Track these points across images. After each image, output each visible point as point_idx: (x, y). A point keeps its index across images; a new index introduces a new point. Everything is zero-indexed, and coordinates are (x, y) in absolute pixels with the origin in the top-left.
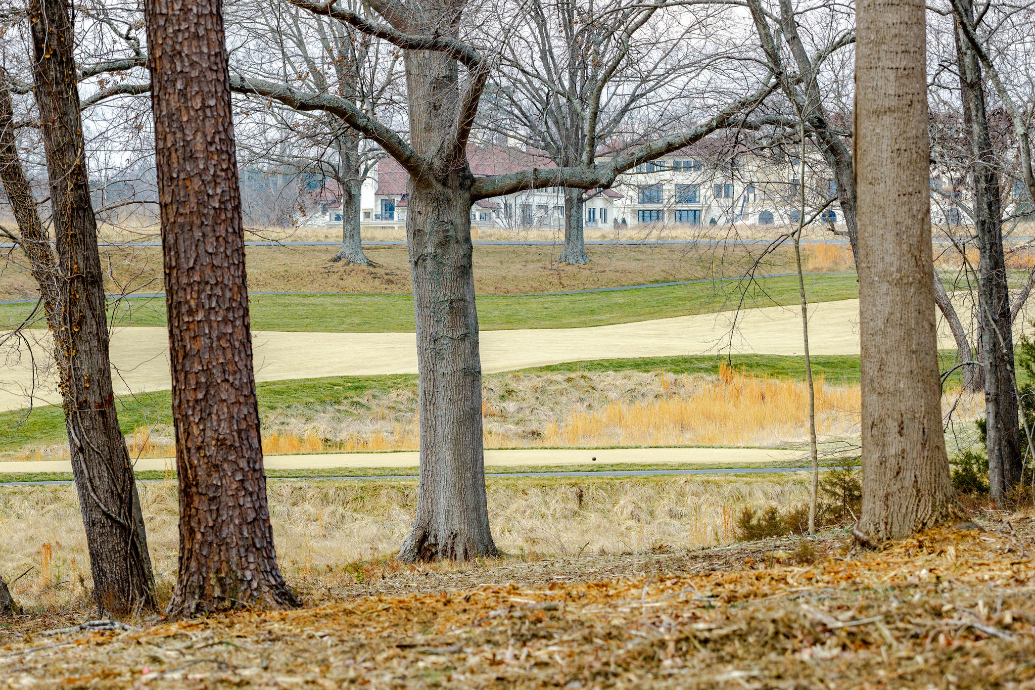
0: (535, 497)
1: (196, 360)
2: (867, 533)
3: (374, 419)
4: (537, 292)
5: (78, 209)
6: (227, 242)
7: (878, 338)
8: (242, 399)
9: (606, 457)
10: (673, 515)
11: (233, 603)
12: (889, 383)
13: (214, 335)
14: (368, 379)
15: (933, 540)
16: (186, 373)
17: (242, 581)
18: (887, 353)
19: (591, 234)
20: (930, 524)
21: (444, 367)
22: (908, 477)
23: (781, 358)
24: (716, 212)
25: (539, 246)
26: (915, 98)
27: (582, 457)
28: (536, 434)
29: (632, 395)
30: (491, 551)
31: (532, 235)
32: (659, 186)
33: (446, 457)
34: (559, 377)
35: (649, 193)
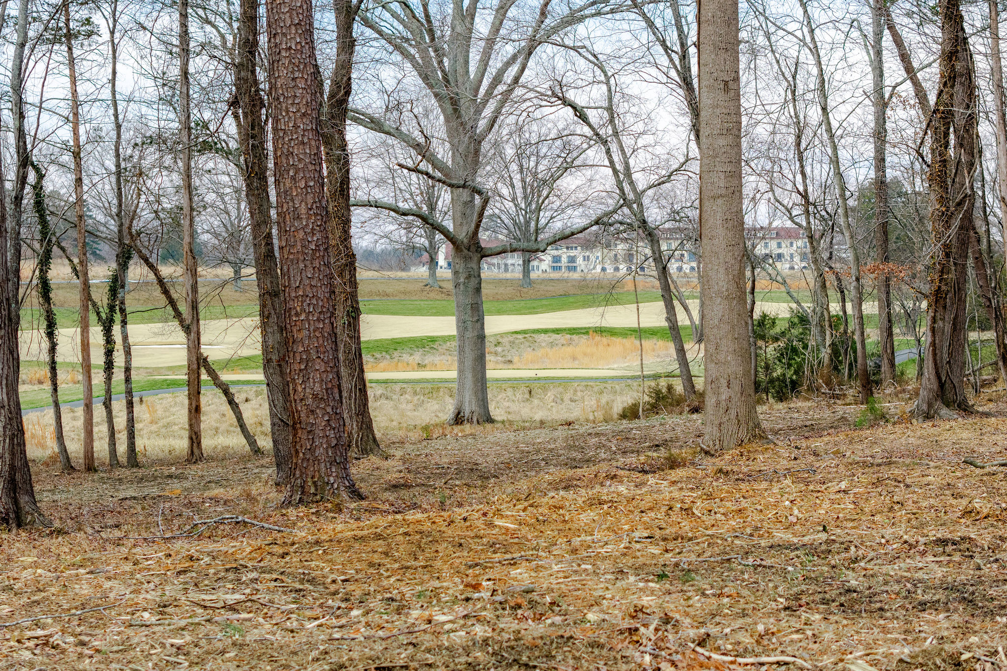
0: (510, 392)
1: (301, 345)
2: (709, 446)
3: (441, 355)
4: (511, 299)
5: (268, 256)
6: (320, 271)
7: (715, 330)
8: (329, 369)
9: (542, 374)
10: (572, 400)
11: (322, 498)
12: (721, 357)
13: (312, 329)
14: (437, 337)
15: (749, 452)
16: (294, 353)
17: (328, 483)
18: (720, 339)
19: (533, 275)
20: (746, 441)
21: (469, 334)
22: (733, 413)
23: (615, 328)
24: (583, 267)
25: (512, 280)
26: (736, 189)
27: (531, 374)
28: (510, 362)
29: (552, 345)
30: (490, 420)
31: (509, 275)
32: (560, 257)
33: (469, 375)
34: (520, 336)
35: (556, 259)
